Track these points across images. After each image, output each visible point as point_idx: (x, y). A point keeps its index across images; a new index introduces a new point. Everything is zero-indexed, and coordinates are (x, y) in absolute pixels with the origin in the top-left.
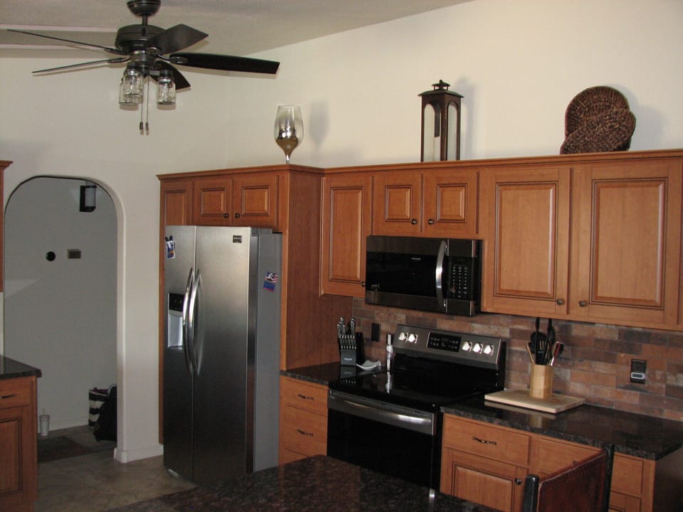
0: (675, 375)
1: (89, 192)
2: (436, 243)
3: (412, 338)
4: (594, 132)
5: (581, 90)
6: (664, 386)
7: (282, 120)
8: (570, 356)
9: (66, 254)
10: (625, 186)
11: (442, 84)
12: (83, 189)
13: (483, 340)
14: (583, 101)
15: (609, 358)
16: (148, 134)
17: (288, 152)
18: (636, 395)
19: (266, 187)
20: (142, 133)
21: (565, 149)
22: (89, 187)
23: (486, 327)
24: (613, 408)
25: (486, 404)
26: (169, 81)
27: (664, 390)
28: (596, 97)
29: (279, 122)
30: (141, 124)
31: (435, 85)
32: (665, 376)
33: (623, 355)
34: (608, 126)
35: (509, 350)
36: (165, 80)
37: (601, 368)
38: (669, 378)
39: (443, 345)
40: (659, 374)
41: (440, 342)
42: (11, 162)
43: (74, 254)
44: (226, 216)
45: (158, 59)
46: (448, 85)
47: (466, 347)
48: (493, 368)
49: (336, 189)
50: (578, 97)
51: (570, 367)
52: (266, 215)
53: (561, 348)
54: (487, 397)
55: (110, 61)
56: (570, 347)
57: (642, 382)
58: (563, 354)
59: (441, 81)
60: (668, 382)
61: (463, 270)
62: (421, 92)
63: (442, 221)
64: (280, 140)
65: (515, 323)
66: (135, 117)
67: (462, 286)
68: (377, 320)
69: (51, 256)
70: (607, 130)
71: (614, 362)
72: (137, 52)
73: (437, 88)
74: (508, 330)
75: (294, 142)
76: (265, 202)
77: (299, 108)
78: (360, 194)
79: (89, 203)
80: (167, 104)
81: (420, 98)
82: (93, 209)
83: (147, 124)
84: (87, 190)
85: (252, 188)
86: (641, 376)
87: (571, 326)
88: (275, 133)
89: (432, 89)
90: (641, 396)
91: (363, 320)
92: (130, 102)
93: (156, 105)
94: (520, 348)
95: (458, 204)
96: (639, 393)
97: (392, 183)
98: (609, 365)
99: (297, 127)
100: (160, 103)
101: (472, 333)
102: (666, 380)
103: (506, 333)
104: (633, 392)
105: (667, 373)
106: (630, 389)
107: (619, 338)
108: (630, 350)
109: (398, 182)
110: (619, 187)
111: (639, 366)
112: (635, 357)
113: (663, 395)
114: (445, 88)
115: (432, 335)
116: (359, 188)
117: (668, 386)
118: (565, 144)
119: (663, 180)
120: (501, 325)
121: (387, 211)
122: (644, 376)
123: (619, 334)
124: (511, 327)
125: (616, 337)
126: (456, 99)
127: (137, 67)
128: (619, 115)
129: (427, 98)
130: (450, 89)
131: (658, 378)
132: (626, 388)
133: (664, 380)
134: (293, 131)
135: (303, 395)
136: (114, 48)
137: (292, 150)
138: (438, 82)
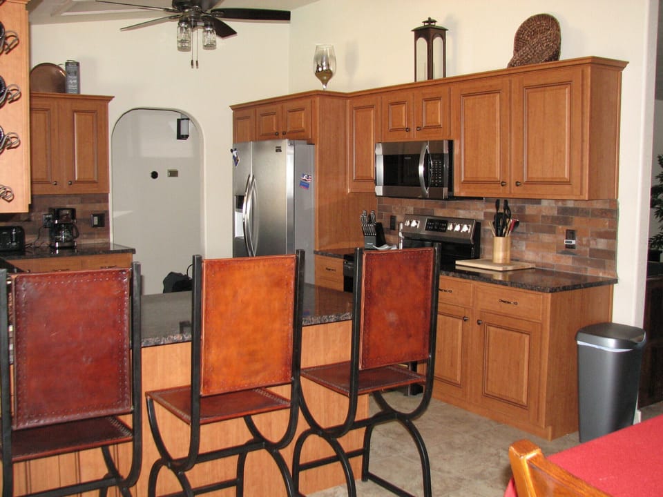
0: (595, 240)
1: (183, 123)
2: (420, 144)
3: (414, 224)
4: (535, 51)
5: (527, 18)
6: (588, 249)
7: (320, 58)
8: (525, 231)
9: (166, 173)
10: (544, 91)
11: (430, 21)
12: (179, 121)
13: (462, 221)
14: (529, 27)
15: (551, 231)
16: (197, 68)
17: (325, 82)
18: (569, 257)
19: (302, 109)
20: (193, 67)
21: (511, 65)
22: (183, 119)
23: (467, 212)
24: (554, 270)
25: (457, 267)
26: (211, 29)
27: (588, 252)
28: (538, 23)
29: (317, 59)
30: (192, 62)
31: (424, 22)
32: (588, 241)
33: (560, 227)
34: (545, 45)
35: (484, 229)
36: (209, 29)
37: (546, 238)
38: (591, 242)
39: (436, 228)
40: (584, 240)
41: (434, 226)
42: (113, 97)
43: (173, 174)
44: (277, 134)
45: (203, 15)
46: (435, 22)
47: (450, 228)
48: (468, 243)
49: (357, 108)
50: (524, 23)
51: (526, 239)
52: (303, 131)
53: (516, 224)
54: (457, 262)
55: (170, 18)
56: (525, 223)
57: (573, 247)
58: (518, 229)
59: (429, 19)
60: (591, 246)
61: (438, 163)
62: (415, 28)
63: (427, 127)
64: (318, 73)
65: (487, 208)
66: (187, 56)
67: (438, 176)
68: (394, 213)
69: (155, 175)
70: (544, 48)
71: (555, 233)
72: (187, 11)
73: (426, 24)
74: (483, 214)
75: (329, 74)
76: (302, 120)
77: (333, 47)
78: (372, 111)
79: (183, 133)
80: (210, 46)
81: (414, 32)
82: (187, 136)
83: (197, 62)
84: (182, 122)
85: (295, 111)
86: (571, 242)
87: (524, 206)
88: (314, 67)
89: (422, 25)
90: (573, 258)
91: (384, 213)
92: (184, 46)
93: (202, 46)
94: (489, 226)
95: (437, 113)
96: (571, 256)
97: (393, 100)
98: (551, 235)
99: (331, 62)
100: (205, 46)
101: (458, 217)
102: (589, 244)
103: (481, 217)
104: (568, 256)
105: (590, 239)
106: (565, 254)
107: (558, 213)
108: (565, 222)
109: (398, 100)
110: (541, 91)
111: (571, 234)
112: (569, 228)
113: (588, 257)
114: (433, 24)
115: (429, 221)
116: (372, 107)
117: (591, 250)
118: (512, 60)
119: (569, 83)
120: (478, 209)
121: (390, 123)
122: (574, 242)
123: (558, 210)
124: (484, 211)
125: (555, 213)
126: (442, 32)
127: (186, 21)
128: (552, 36)
129: (419, 33)
130: (437, 24)
131: (584, 243)
132: (563, 253)
133: (588, 245)
134: (328, 65)
135: (329, 268)
136: (171, 8)
137: (327, 80)
138: (427, 19)
